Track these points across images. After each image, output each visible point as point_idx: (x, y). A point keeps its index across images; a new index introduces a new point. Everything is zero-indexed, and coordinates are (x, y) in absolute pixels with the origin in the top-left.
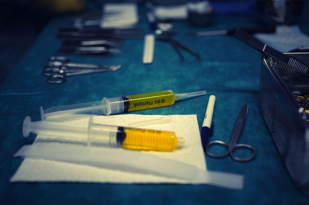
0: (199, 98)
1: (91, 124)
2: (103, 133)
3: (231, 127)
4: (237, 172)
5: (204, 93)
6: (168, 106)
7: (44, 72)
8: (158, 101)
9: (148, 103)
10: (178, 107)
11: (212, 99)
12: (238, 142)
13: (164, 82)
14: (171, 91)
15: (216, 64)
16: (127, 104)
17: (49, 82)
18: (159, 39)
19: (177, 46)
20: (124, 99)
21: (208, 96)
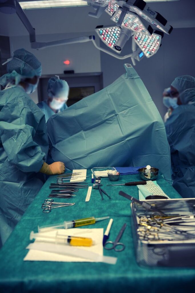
0: (106, 220)
1: (57, 234)
2: (62, 239)
3: (117, 234)
4: (115, 256)
5: (109, 217)
6: (92, 224)
7: (42, 207)
8: (88, 222)
9: (83, 223)
10: (96, 225)
11: (111, 221)
12: (118, 242)
13: (93, 212)
14: (93, 217)
15: (117, 201)
16: (74, 224)
17: (44, 212)
18: (93, 188)
19: (102, 192)
20: (73, 221)
21: (110, 219)
